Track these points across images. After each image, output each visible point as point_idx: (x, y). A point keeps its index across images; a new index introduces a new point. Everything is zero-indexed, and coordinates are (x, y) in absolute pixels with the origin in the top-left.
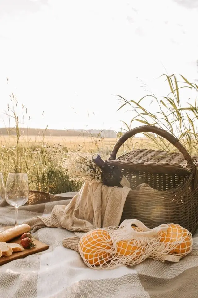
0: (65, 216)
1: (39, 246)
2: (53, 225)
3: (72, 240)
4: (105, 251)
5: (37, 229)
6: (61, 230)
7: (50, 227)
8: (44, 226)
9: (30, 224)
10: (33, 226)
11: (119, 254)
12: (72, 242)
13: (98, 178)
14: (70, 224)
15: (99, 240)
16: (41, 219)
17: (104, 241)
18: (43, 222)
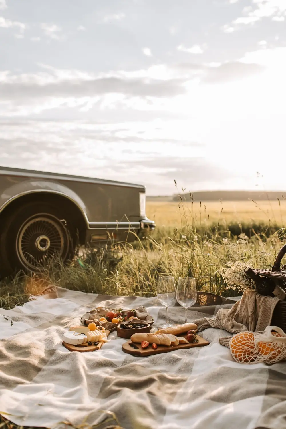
0: (226, 319)
1: (201, 341)
2: (216, 326)
3: (227, 340)
4: (249, 350)
5: (204, 329)
6: (222, 331)
7: (214, 328)
8: (209, 326)
9: (198, 324)
10: (201, 326)
11: (260, 353)
12: (227, 341)
13: (253, 287)
14: (230, 327)
15: (244, 340)
16: (207, 320)
17: (248, 342)
18: (209, 323)
